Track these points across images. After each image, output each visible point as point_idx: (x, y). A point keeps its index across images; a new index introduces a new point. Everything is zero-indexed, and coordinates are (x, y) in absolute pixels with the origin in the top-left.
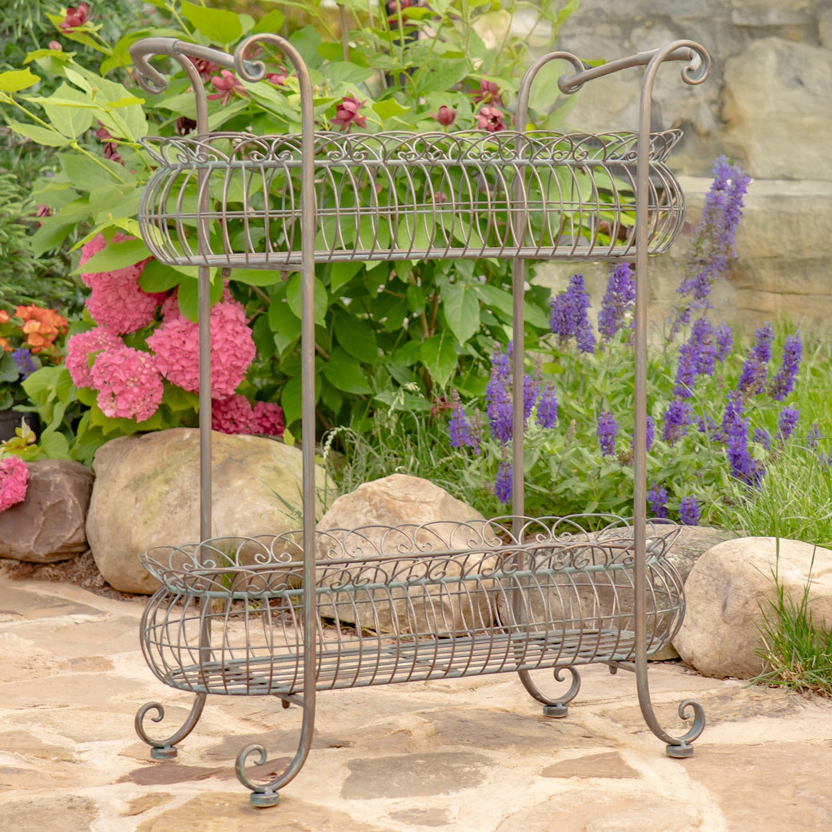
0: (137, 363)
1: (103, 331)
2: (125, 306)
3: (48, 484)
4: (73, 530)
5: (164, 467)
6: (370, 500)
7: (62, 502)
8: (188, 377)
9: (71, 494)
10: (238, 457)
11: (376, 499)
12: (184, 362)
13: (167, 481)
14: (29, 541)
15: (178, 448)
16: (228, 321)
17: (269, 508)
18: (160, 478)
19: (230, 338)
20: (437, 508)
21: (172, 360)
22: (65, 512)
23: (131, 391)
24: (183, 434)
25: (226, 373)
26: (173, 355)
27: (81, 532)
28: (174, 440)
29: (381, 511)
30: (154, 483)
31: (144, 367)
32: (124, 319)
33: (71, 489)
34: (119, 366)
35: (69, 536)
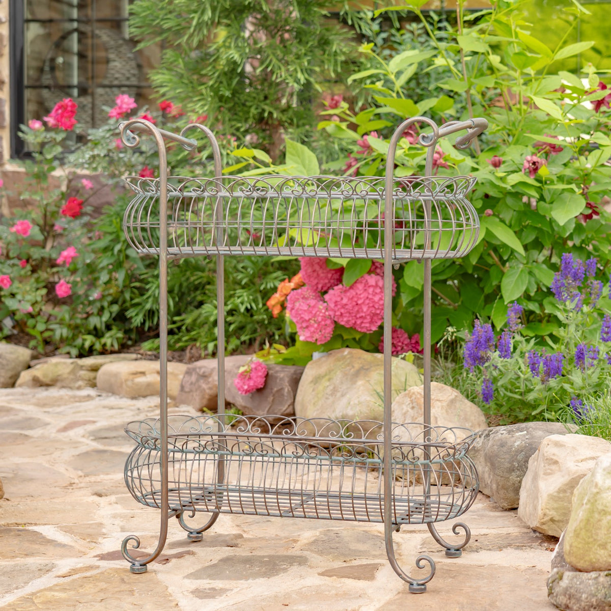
0: (316, 309)
1: (308, 289)
2: (318, 275)
3: (276, 378)
4: (286, 406)
5: (330, 371)
6: (411, 397)
7: (282, 389)
8: (345, 319)
9: (287, 384)
10: (366, 367)
11: (414, 397)
12: (342, 311)
13: (329, 380)
14: (263, 411)
15: (339, 360)
16: (369, 287)
17: (368, 399)
18: (327, 377)
19: (370, 296)
20: (445, 404)
21: (336, 309)
22: (283, 395)
23: (312, 326)
24: (343, 352)
25: (368, 317)
26: (336, 305)
27: (291, 407)
28: (339, 355)
29: (415, 404)
30: (324, 380)
31: (321, 312)
32: (317, 283)
33: (288, 382)
34: (305, 311)
35: (284, 409)
